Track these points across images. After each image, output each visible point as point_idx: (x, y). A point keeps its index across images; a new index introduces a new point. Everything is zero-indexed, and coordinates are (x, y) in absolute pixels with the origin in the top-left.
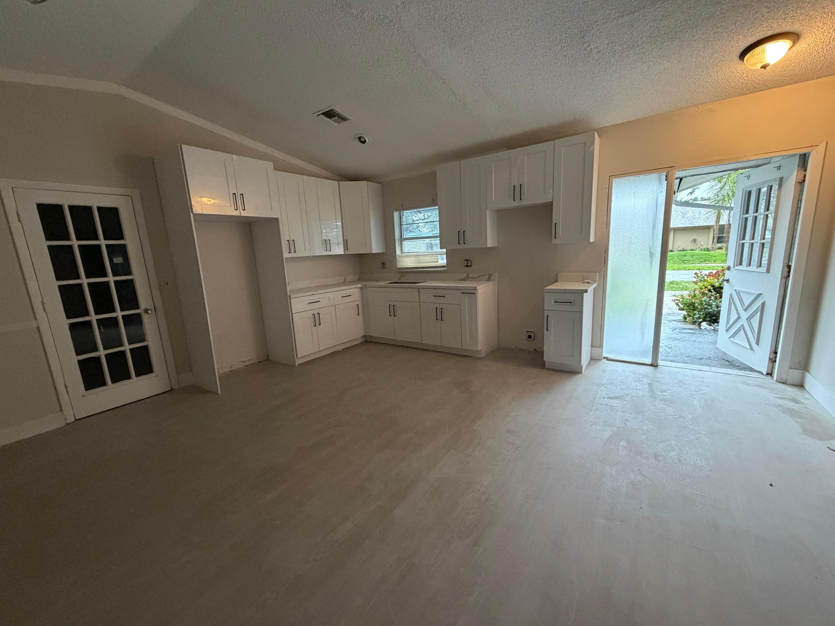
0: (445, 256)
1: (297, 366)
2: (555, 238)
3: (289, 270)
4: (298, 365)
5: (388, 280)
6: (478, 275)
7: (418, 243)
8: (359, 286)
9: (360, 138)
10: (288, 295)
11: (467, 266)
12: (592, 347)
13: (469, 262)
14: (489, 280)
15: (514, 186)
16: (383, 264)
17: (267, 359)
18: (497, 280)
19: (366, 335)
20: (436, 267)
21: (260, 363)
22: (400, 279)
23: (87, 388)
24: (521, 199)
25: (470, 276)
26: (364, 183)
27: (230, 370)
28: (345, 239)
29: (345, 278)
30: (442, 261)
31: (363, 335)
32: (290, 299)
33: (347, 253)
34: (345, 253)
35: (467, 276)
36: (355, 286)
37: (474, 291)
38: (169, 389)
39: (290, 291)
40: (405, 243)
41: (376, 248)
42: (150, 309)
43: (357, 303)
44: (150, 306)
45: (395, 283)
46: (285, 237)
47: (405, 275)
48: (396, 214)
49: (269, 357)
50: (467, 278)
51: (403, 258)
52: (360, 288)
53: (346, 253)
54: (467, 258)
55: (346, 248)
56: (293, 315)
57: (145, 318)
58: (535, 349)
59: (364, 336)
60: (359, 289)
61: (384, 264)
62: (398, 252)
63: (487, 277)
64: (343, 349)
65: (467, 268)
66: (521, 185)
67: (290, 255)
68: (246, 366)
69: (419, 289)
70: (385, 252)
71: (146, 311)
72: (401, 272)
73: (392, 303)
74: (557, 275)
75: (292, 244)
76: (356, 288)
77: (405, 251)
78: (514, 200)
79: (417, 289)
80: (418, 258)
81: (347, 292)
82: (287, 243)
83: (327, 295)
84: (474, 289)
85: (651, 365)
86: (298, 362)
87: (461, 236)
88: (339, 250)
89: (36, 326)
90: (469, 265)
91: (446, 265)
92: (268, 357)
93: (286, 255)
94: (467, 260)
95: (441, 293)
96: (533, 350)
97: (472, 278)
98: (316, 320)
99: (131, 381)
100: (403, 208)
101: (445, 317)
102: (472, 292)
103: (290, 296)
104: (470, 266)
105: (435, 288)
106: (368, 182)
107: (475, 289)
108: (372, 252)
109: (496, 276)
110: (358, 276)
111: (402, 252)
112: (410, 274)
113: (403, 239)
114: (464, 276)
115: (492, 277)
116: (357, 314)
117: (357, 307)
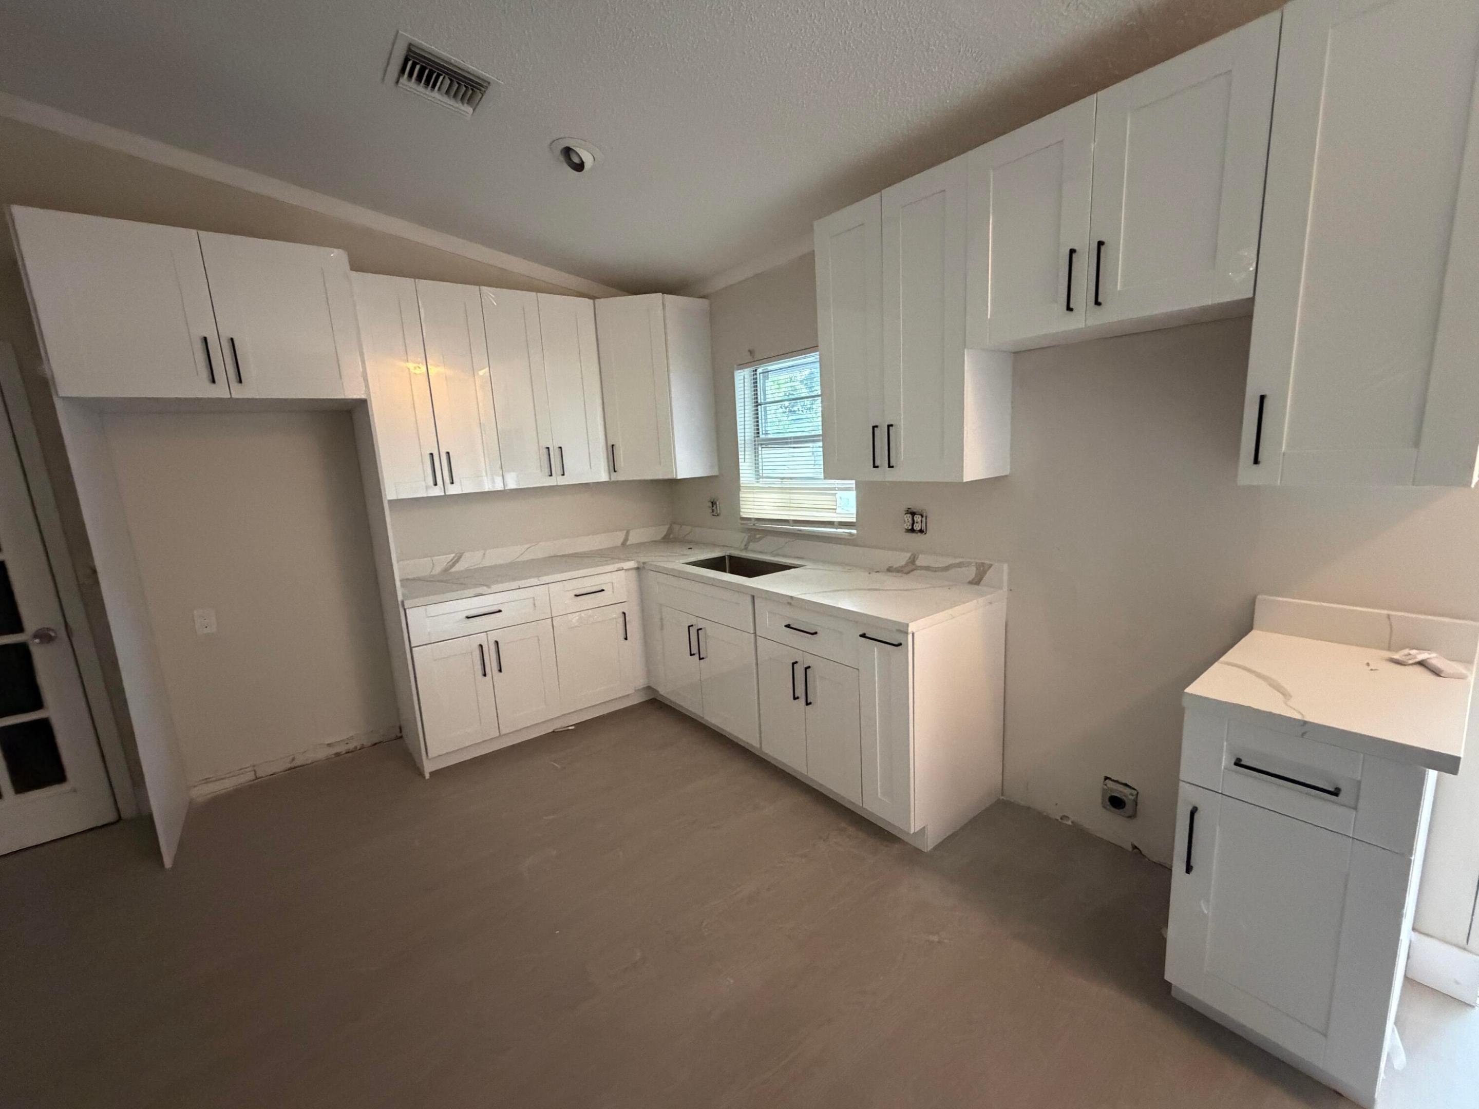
0: (852, 496)
1: (427, 776)
2: (1256, 461)
4: (432, 774)
5: (723, 546)
6: (943, 562)
7: (795, 455)
8: (631, 564)
10: (400, 598)
11: (912, 530)
13: (918, 518)
14: (976, 581)
15: (1072, 251)
16: (713, 503)
17: (399, 735)
18: (1005, 589)
19: (650, 686)
20: (830, 524)
21: (376, 746)
22: (745, 548)
24: (1097, 303)
25: (919, 563)
26: (656, 299)
27: (289, 766)
28: (610, 443)
29: (627, 536)
30: (847, 510)
32: (404, 609)
33: (616, 478)
34: (610, 478)
35: (912, 560)
36: (617, 566)
38: (111, 817)
40: (767, 453)
41: (689, 464)
42: (53, 632)
43: (625, 608)
44: (52, 620)
47: (758, 536)
48: (742, 378)
49: (404, 731)
50: (911, 567)
51: (753, 493)
52: (637, 569)
53: (613, 479)
54: (913, 507)
55: (613, 467)
56: (414, 649)
57: (40, 656)
58: (1135, 847)
59: (647, 690)
60: (634, 572)
61: (716, 503)
62: (746, 476)
63: (971, 572)
64: (578, 725)
65: (911, 535)
66: (1100, 244)
67: (438, 491)
68: (337, 754)
69: (753, 597)
70: (715, 472)
71: (45, 636)
72: (750, 530)
73: (695, 622)
74: (1253, 602)
76: (622, 569)
77: (764, 475)
78: (1069, 308)
80: (787, 496)
81: (597, 581)
82: (427, 460)
83: (529, 593)
84: (899, 631)
86: (429, 768)
87: (884, 445)
88: (594, 472)
90: (917, 527)
91: (854, 520)
92: (401, 731)
94: (913, 514)
96: (1130, 849)
97: (927, 568)
98: (489, 660)
100: (757, 361)
102: (896, 640)
103: (403, 602)
104: (921, 531)
106: (666, 300)
108: (679, 477)
109: (1002, 572)
110: (663, 530)
111: (758, 477)
112: (769, 538)
113: (761, 442)
114: (901, 559)
115: (989, 575)
116: (623, 636)
117: (621, 620)
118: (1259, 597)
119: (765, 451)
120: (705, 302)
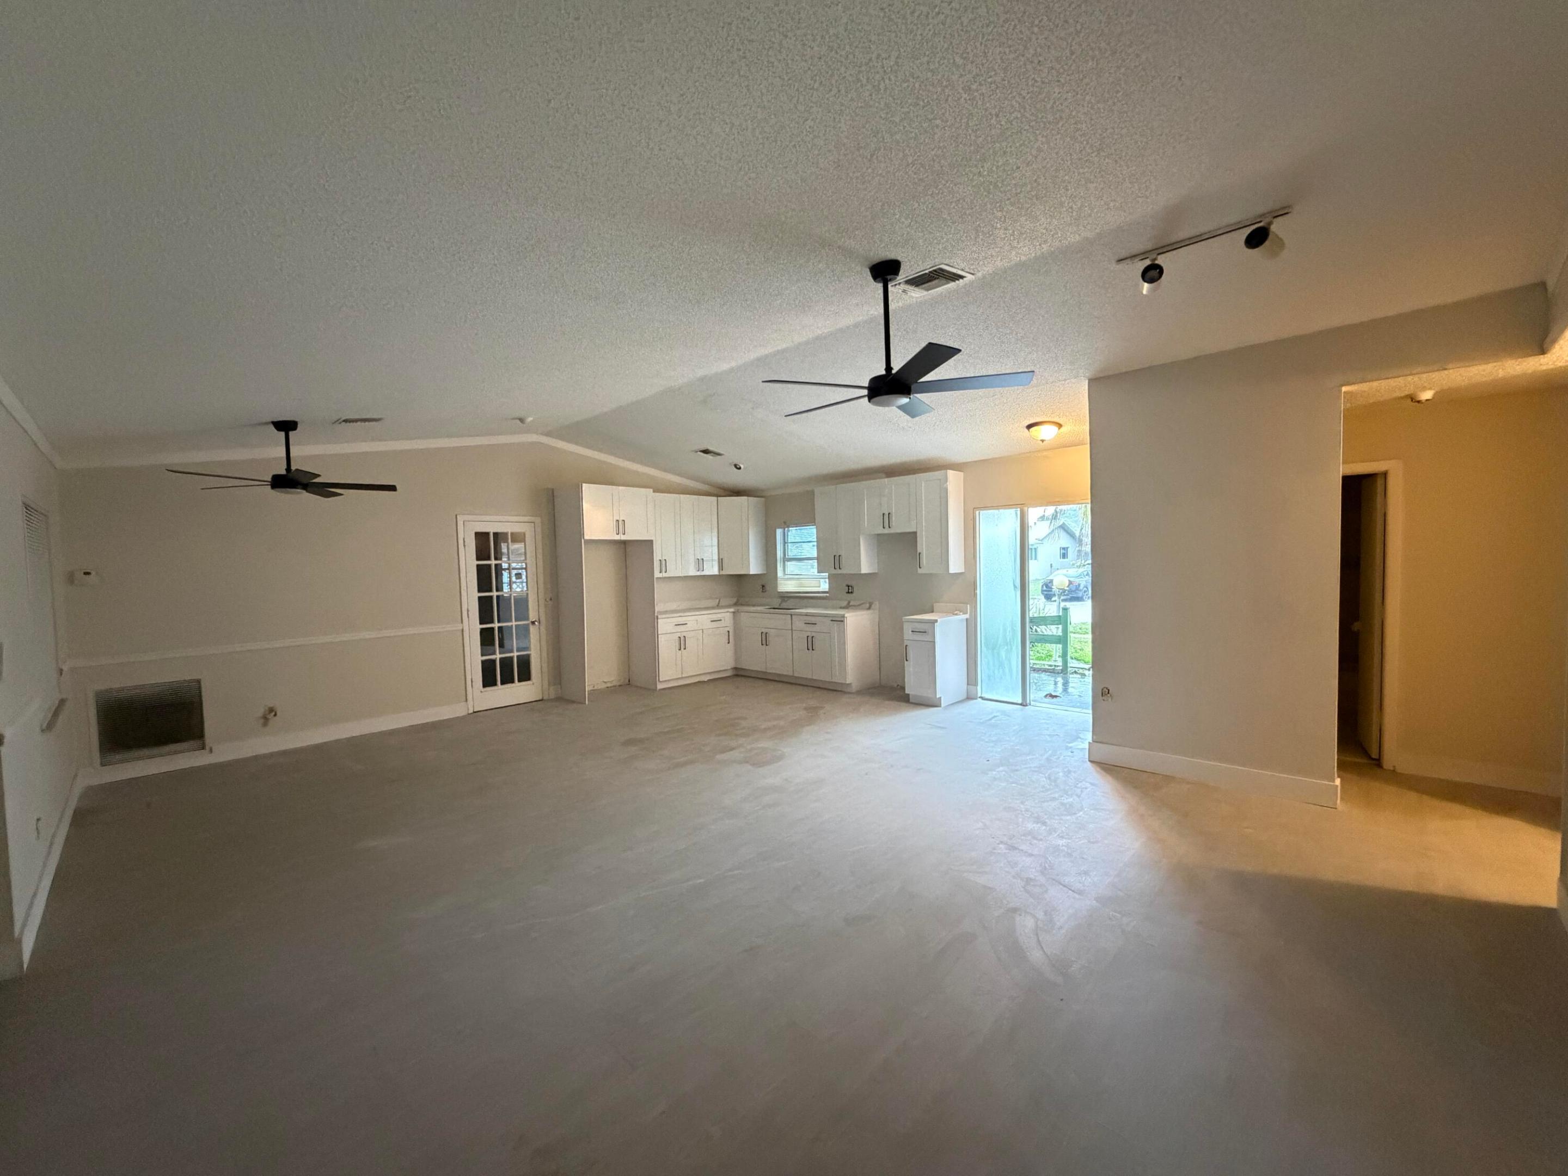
0: (827, 580)
1: (658, 690)
2: (920, 567)
3: (660, 591)
4: (660, 690)
5: (767, 605)
6: (858, 603)
8: (732, 610)
9: (735, 466)
10: (656, 615)
11: (848, 592)
12: (968, 684)
13: (850, 588)
14: (869, 608)
15: (883, 513)
16: (762, 587)
17: (628, 683)
18: (879, 610)
19: (738, 667)
20: (818, 592)
21: (621, 686)
22: (780, 605)
23: (484, 686)
24: (891, 526)
26: (744, 499)
27: (593, 688)
28: (721, 557)
29: (719, 601)
30: (825, 586)
31: (733, 666)
32: (657, 619)
33: (722, 573)
34: (719, 572)
35: (849, 603)
36: (727, 610)
37: (842, 619)
38: (542, 698)
39: (658, 612)
40: (788, 564)
41: (754, 568)
42: (535, 621)
43: (728, 629)
44: (536, 619)
45: (774, 608)
46: (657, 557)
47: (785, 600)
48: (779, 532)
49: (631, 681)
50: (848, 606)
51: (784, 581)
52: (734, 612)
54: (849, 584)
55: (721, 567)
56: (659, 635)
57: (532, 629)
58: (898, 682)
59: (735, 669)
60: (732, 614)
61: (764, 587)
62: (780, 573)
63: (868, 605)
64: (709, 680)
65: (848, 594)
66: (888, 513)
67: (661, 575)
68: (608, 687)
69: (791, 615)
70: (765, 572)
71: (533, 622)
72: (782, 597)
73: (764, 630)
75: (663, 564)
76: (727, 612)
77: (789, 573)
78: (885, 527)
79: (790, 616)
80: (799, 582)
81: (719, 616)
82: (658, 562)
83: (696, 618)
85: (1021, 705)
86: (660, 686)
87: (837, 561)
88: (715, 571)
89: (461, 628)
90: (850, 591)
91: (828, 590)
92: (629, 681)
93: (657, 574)
94: (849, 586)
95: (813, 620)
97: (854, 606)
98: (682, 643)
99: (513, 685)
100: (786, 525)
101: (816, 646)
102: (841, 620)
103: (657, 617)
104: (852, 592)
105: (807, 615)
106: (749, 498)
107: (843, 616)
108: (751, 573)
109: (876, 605)
110: (735, 600)
111: (785, 574)
112: (792, 600)
113: (786, 559)
114: (845, 603)
115: (873, 606)
116: (727, 641)
117: (727, 634)
118: (934, 605)
119: (789, 563)
120: (763, 499)
